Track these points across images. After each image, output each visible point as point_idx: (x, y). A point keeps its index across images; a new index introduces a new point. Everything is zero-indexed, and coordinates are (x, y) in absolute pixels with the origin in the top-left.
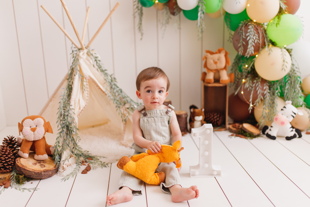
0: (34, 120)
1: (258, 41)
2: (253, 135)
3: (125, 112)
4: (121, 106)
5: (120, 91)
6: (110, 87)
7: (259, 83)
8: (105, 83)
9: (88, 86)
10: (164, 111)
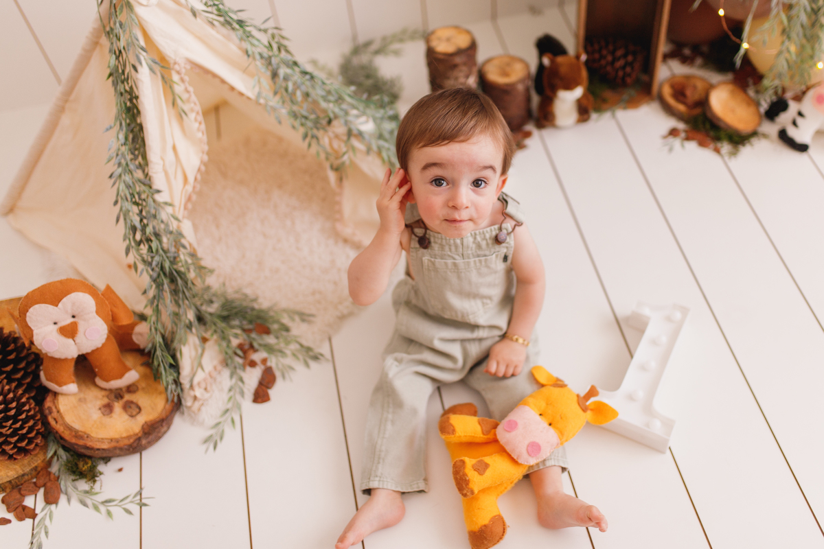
0: (60, 305)
4: (320, 131)
6: (269, 74)
8: (248, 66)
9: (192, 96)
10: (488, 236)
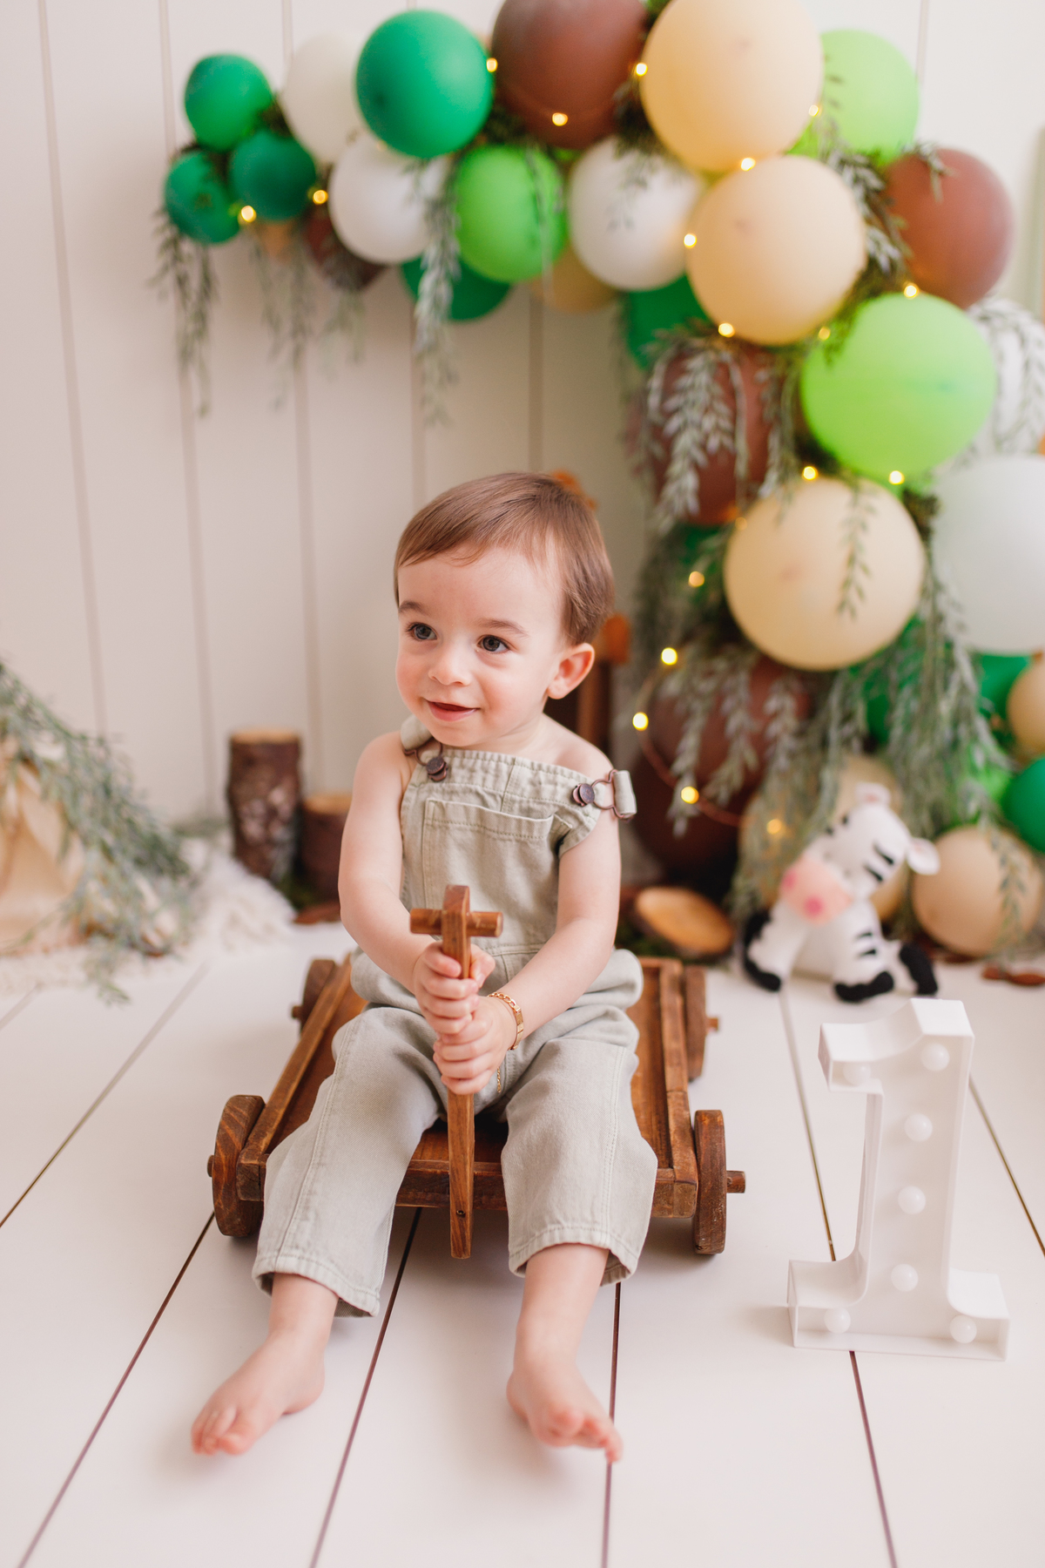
1: (727, 442)
3: (3, 775)
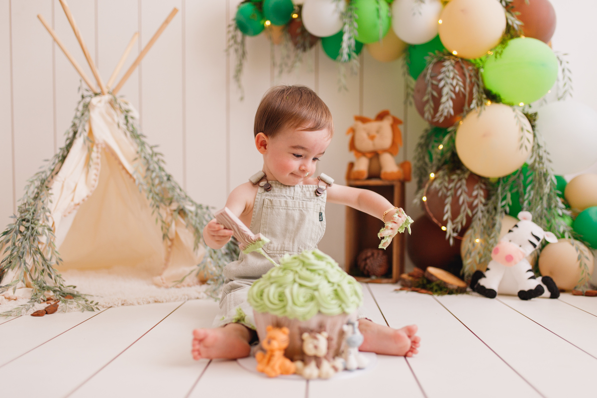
2: (447, 288)
3: (170, 218)
4: (162, 205)
5: (165, 178)
7: (464, 181)
8: (136, 159)
9: (99, 161)
